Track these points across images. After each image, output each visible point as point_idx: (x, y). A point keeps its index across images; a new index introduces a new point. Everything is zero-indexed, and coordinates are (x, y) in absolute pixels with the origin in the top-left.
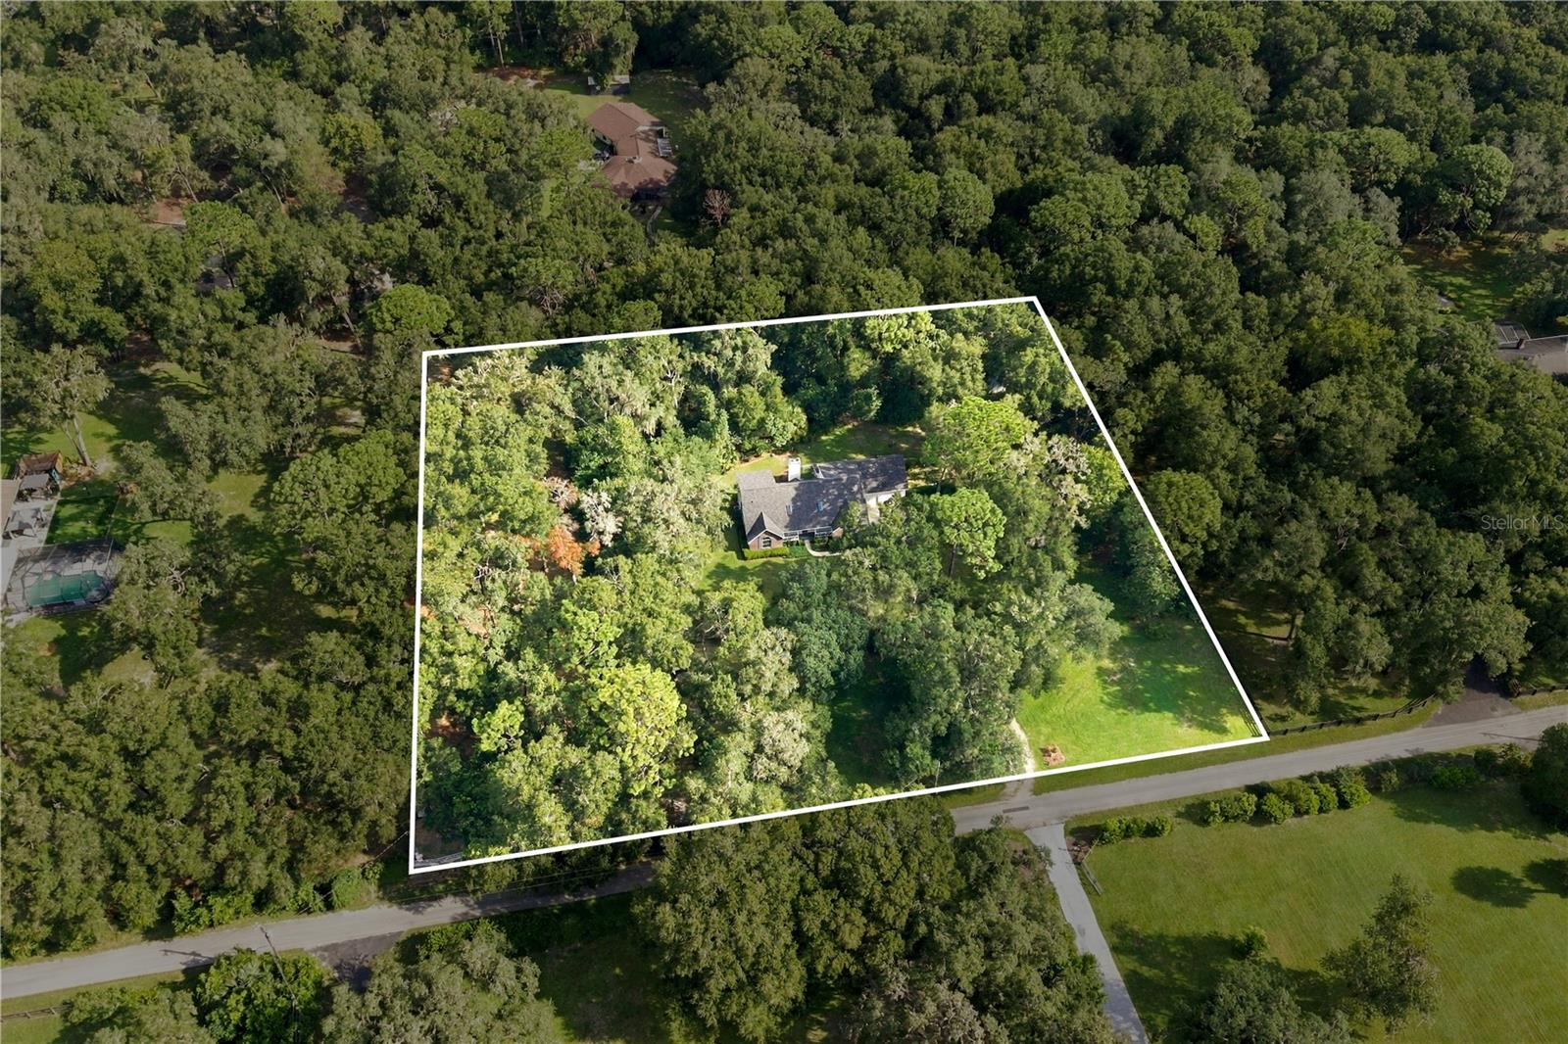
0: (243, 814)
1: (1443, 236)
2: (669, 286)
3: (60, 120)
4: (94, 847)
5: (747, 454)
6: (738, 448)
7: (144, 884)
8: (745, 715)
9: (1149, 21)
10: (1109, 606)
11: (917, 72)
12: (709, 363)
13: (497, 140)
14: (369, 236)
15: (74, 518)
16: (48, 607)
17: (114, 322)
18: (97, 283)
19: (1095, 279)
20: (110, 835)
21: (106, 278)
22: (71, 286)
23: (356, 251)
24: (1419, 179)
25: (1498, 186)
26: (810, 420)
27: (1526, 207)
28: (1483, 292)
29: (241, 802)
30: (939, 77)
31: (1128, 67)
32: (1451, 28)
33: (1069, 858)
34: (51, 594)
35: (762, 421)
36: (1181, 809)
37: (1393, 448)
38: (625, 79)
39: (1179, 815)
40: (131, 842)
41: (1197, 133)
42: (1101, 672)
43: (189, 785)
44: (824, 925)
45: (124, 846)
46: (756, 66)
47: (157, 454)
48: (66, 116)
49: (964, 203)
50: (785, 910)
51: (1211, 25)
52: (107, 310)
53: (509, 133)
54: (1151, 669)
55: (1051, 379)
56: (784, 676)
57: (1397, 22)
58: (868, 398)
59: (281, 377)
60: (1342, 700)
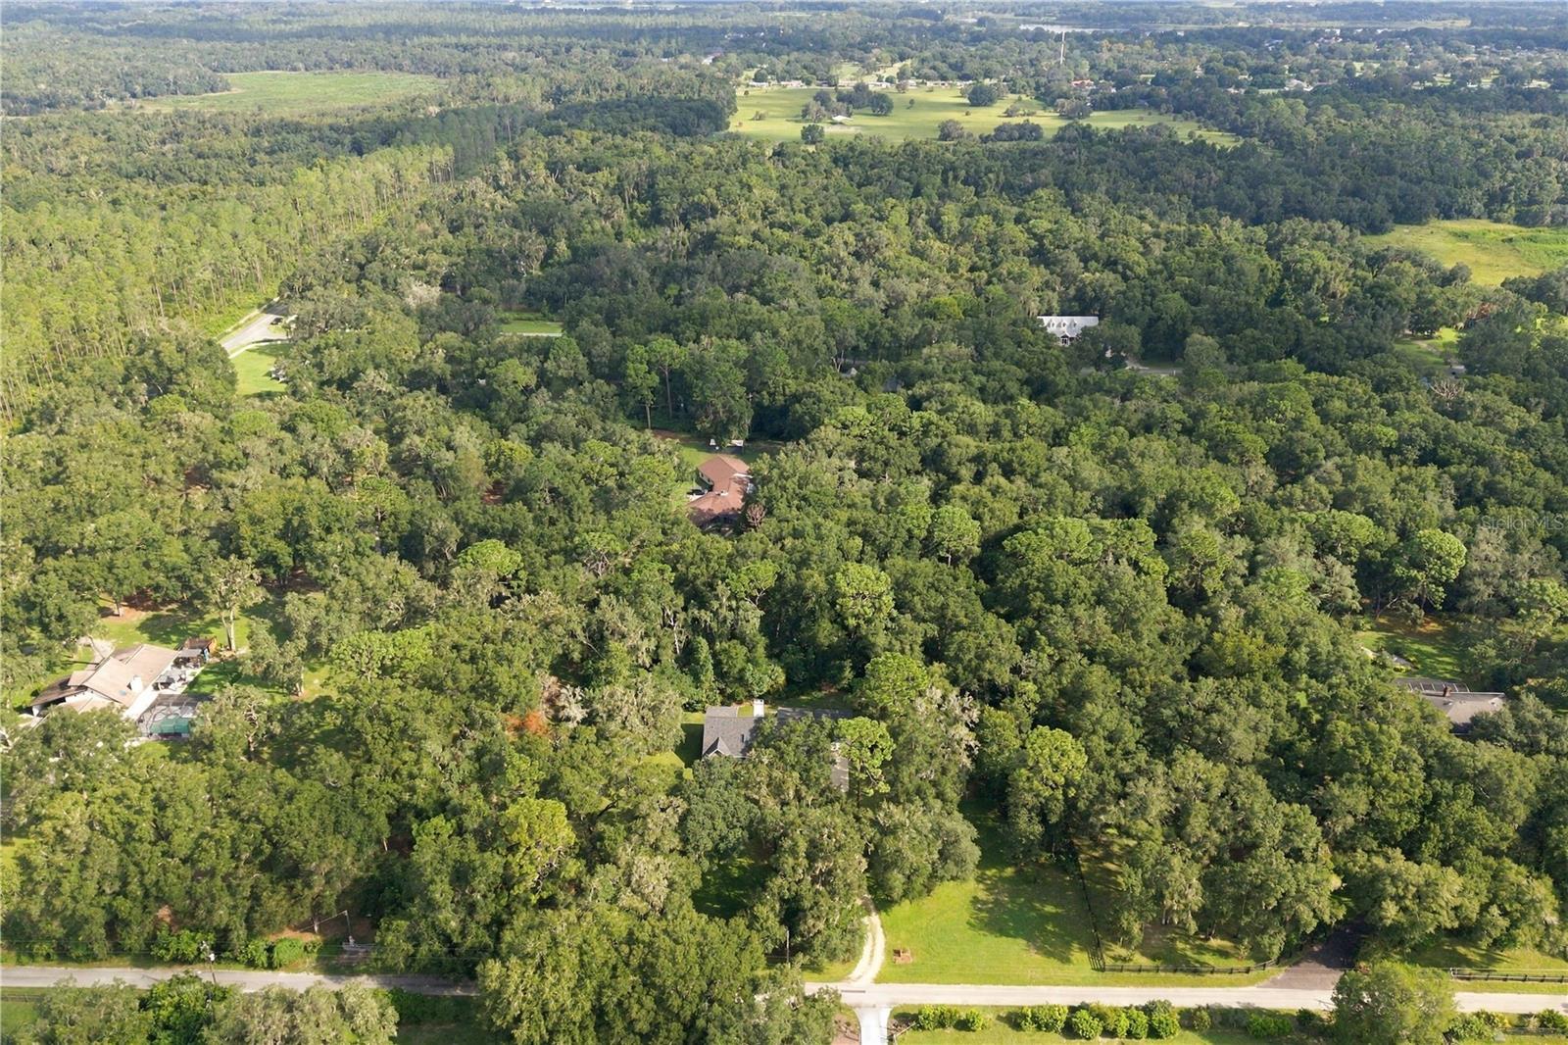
0: (225, 866)
1: (1407, 608)
2: (689, 559)
3: (305, 428)
4: (113, 868)
5: (729, 699)
6: (722, 692)
7: (138, 904)
8: (624, 853)
9: (1178, 427)
10: (974, 833)
11: (957, 446)
12: (706, 616)
13: (612, 465)
14: (485, 512)
15: (210, 683)
16: (163, 735)
17: (283, 550)
18: (280, 523)
19: (1037, 589)
20: (126, 860)
21: (288, 522)
22: (261, 521)
23: (471, 521)
24: (1378, 554)
25: (1448, 565)
26: (788, 680)
27: (1482, 587)
28: (1447, 659)
29: (227, 854)
30: (976, 451)
31: (1142, 455)
32: (1448, 448)
33: (885, 1034)
34: (168, 728)
35: (742, 670)
36: (1003, 1014)
37: (1265, 740)
38: (739, 443)
39: (999, 1018)
40: (136, 864)
41: (1185, 506)
42: (975, 900)
43: (193, 835)
44: (620, 1004)
45: (132, 868)
46: (828, 433)
47: (271, 631)
48: (310, 426)
49: (950, 529)
50: (590, 985)
51: (1228, 431)
52: (282, 544)
53: (622, 462)
54: (1021, 905)
55: (977, 657)
56: (669, 833)
57: (1401, 440)
58: (841, 669)
59: (378, 592)
60: (1189, 953)
